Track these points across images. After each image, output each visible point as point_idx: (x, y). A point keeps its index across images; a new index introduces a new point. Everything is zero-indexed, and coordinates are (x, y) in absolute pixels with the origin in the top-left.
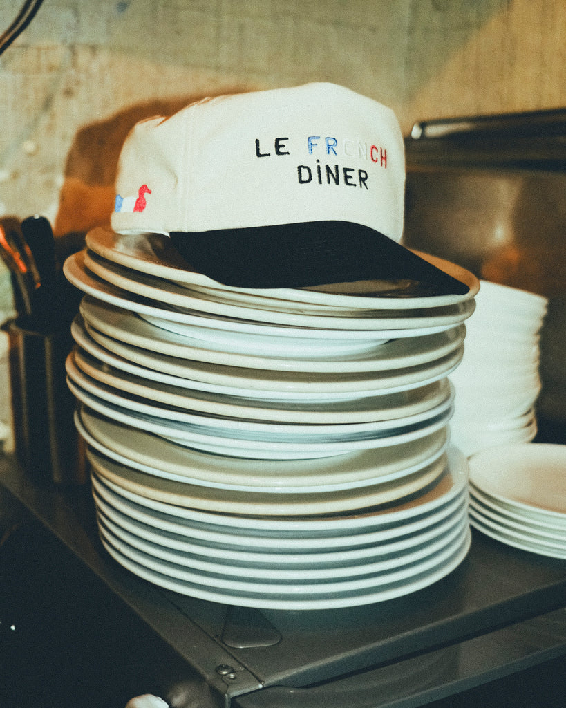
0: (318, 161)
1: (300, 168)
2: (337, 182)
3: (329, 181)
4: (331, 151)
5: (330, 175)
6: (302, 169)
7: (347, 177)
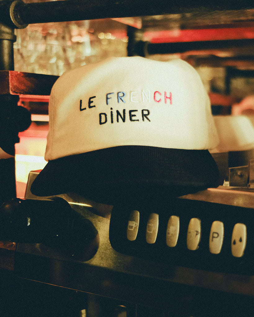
0: (111, 109)
1: (100, 115)
2: (124, 120)
3: (118, 121)
4: (120, 100)
5: (119, 116)
6: (102, 115)
7: (131, 116)
